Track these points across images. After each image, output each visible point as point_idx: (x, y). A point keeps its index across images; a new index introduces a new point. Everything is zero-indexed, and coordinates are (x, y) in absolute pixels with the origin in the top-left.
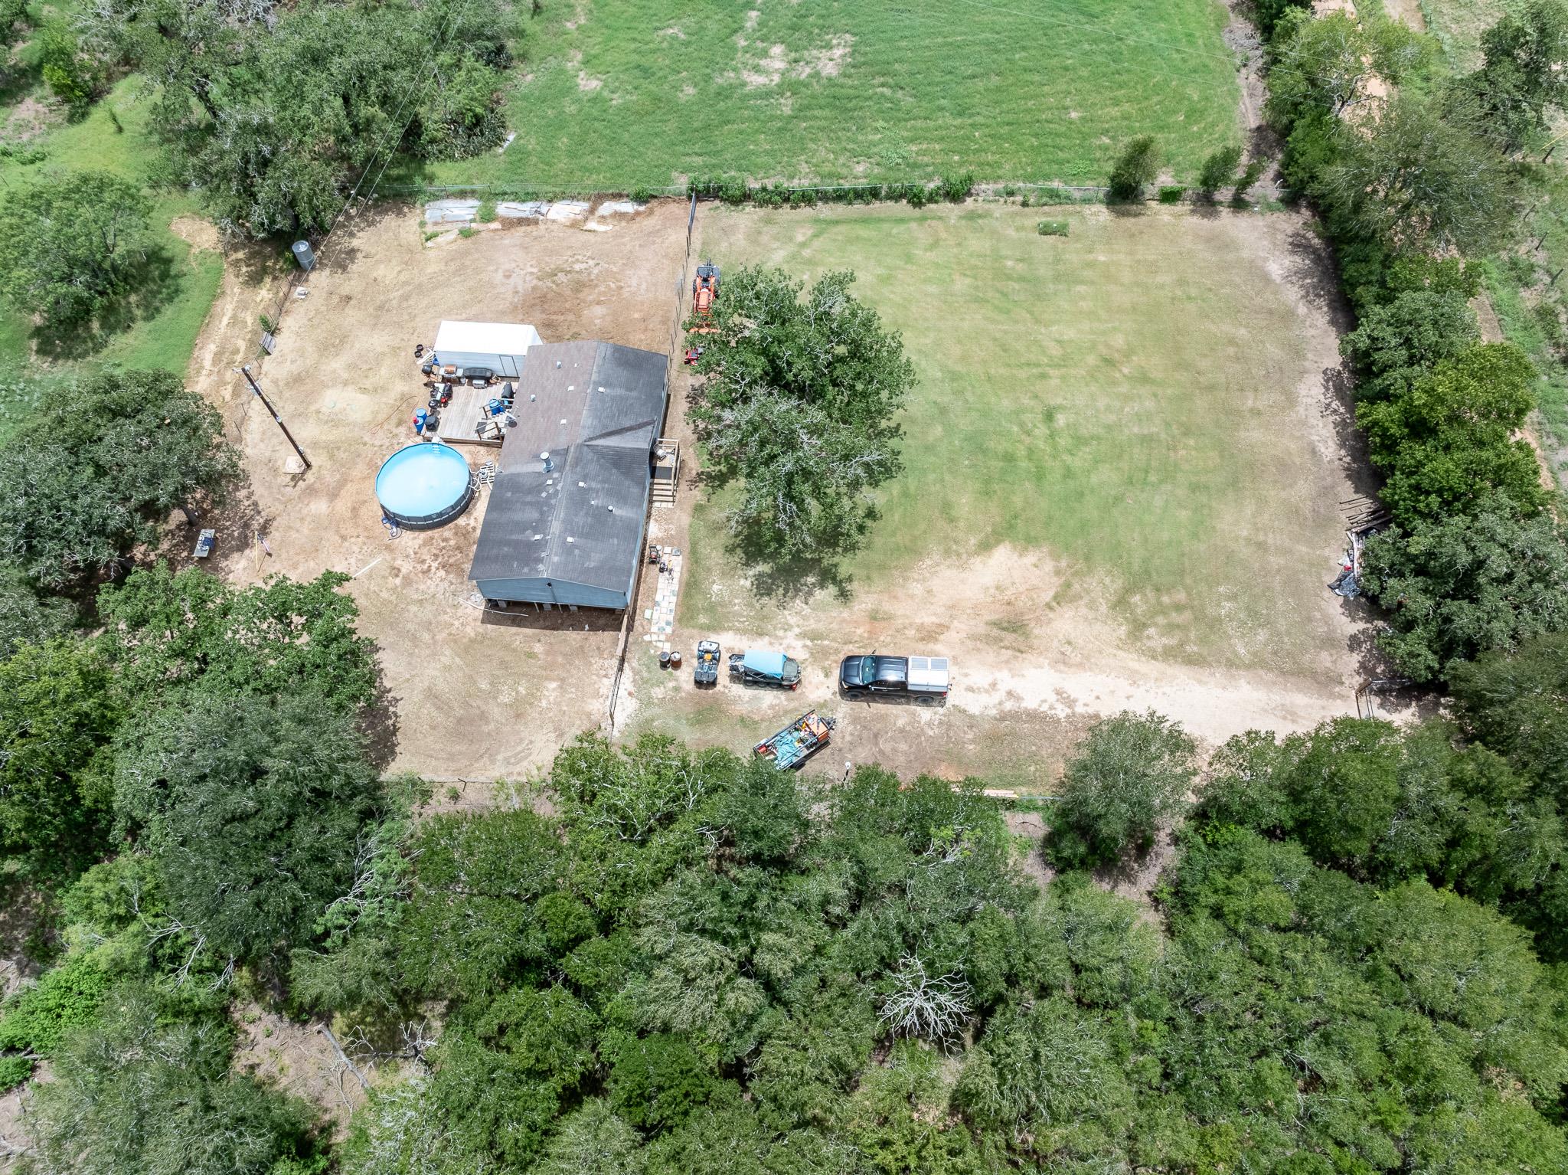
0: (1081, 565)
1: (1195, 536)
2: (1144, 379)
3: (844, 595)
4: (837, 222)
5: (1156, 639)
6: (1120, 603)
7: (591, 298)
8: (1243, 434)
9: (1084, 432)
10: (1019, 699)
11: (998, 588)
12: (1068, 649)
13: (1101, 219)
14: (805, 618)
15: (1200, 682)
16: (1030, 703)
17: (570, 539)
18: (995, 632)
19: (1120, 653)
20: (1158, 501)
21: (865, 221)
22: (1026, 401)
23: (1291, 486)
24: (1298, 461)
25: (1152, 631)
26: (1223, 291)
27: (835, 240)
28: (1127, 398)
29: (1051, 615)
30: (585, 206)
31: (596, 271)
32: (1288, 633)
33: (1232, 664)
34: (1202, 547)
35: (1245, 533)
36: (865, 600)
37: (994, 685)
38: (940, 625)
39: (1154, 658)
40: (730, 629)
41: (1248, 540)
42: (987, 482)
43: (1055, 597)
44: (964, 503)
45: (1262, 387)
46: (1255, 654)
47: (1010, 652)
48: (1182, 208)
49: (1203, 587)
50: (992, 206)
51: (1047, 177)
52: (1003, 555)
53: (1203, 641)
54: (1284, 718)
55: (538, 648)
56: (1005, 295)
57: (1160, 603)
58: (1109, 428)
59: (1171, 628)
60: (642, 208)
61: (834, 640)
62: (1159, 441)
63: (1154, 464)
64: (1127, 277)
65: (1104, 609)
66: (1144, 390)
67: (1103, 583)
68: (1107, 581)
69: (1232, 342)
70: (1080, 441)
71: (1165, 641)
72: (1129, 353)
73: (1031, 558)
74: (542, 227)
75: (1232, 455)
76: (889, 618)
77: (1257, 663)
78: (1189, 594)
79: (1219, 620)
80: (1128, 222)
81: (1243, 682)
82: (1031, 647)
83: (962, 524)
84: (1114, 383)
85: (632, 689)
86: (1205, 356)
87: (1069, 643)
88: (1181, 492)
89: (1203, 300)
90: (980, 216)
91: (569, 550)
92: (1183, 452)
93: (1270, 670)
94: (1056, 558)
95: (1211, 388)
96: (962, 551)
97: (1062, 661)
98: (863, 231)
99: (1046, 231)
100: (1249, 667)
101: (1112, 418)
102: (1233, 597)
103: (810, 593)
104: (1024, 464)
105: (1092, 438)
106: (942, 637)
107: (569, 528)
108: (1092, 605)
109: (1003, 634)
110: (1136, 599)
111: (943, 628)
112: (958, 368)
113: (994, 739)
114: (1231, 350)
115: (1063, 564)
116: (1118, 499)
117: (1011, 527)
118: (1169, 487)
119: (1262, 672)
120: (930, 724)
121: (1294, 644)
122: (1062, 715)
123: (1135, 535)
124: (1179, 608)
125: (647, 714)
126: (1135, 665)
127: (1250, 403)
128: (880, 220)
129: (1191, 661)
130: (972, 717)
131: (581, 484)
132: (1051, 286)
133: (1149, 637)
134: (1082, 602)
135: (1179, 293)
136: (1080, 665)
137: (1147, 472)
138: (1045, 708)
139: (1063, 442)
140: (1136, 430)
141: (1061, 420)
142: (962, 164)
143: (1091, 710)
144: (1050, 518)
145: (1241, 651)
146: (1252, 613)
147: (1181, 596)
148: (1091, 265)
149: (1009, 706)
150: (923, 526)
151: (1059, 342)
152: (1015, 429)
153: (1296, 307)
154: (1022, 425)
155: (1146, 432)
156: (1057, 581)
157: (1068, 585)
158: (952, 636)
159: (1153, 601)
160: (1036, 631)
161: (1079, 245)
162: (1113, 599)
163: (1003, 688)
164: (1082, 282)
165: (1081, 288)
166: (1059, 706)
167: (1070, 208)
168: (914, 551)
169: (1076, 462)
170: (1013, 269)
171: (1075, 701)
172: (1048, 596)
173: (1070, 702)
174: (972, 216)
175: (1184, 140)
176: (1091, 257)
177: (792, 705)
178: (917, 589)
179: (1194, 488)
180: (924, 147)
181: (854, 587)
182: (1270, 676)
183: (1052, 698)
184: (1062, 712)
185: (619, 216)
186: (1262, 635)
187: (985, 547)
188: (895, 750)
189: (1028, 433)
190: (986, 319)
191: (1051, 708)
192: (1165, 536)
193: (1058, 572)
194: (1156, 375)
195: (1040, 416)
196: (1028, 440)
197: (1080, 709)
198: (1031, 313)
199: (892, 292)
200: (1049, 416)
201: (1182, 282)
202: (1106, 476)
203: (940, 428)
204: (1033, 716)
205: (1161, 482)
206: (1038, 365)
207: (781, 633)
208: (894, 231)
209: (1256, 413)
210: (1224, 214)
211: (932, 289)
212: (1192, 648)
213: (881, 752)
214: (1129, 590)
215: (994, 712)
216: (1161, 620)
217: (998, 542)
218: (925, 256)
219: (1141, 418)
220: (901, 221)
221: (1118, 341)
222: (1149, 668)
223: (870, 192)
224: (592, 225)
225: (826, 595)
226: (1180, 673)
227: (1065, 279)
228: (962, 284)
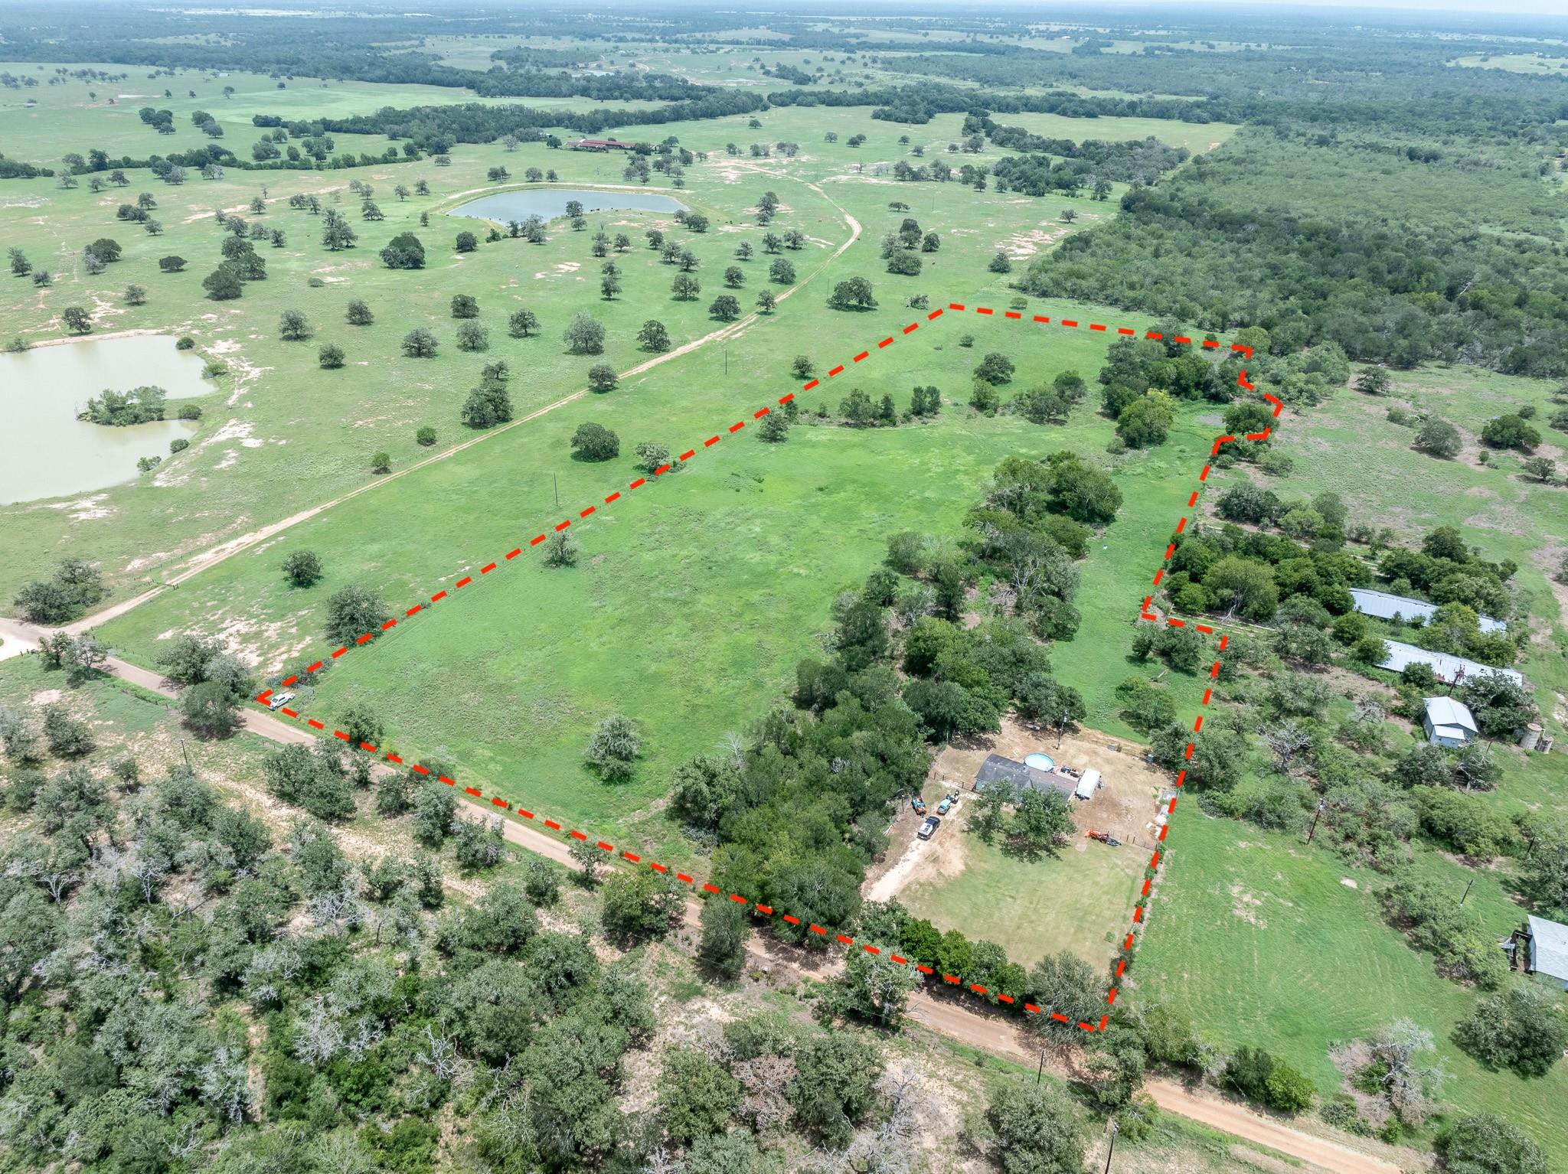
0: (949, 881)
3: (964, 831)
4: (1134, 881)
5: (913, 887)
6: (931, 884)
7: (1112, 816)
10: (911, 852)
11: (950, 862)
12: (922, 868)
14: (960, 821)
16: (908, 854)
17: (995, 768)
18: (935, 857)
19: (914, 878)
21: (1132, 889)
22: (1021, 895)
25: (918, 887)
27: (1123, 878)
28: (1012, 919)
29: (935, 869)
30: (1162, 824)
31: (1125, 819)
36: (959, 835)
38: (943, 846)
39: (909, 883)
42: (991, 874)
43: (940, 872)
44: (986, 866)
47: (926, 858)
52: (963, 867)
56: (1077, 909)
60: (1156, 837)
61: (950, 824)
65: (931, 880)
67: (940, 883)
70: (998, 900)
72: (1034, 930)
73: (957, 872)
74: (1154, 812)
76: (952, 837)
80: (1108, 962)
82: (927, 861)
83: (977, 862)
90: (1124, 920)
94: (955, 877)
96: (967, 859)
97: (919, 865)
98: (1125, 886)
99: (1109, 934)
103: (967, 825)
104: (994, 884)
108: (933, 878)
109: (933, 858)
110: (931, 888)
112: (1043, 885)
115: (952, 878)
117: (971, 872)
120: (913, 834)
122: (902, 858)
125: (943, 787)
126: (909, 878)
128: (1131, 893)
131: (1014, 775)
133: (916, 885)
134: (936, 877)
136: (915, 868)
138: (906, 856)
139: (1000, 896)
141: (1010, 900)
142: (1159, 926)
144: (969, 881)
150: (980, 854)
152: (1010, 887)
154: (1011, 890)
156: (946, 874)
157: (943, 876)
158: (939, 848)
160: (931, 864)
162: (934, 884)
163: (915, 853)
166: (904, 858)
168: (972, 850)
169: (989, 896)
171: (904, 862)
172: (942, 871)
174: (1125, 918)
178: (958, 846)
181: (965, 834)
183: (908, 858)
185: (1154, 831)
187: (966, 865)
189: (1007, 890)
190: (1066, 900)
193: (949, 876)
194: (1020, 931)
195: (1013, 895)
196: (1004, 888)
197: (901, 862)
200: (1012, 897)
202: (980, 899)
203: (1019, 870)
204: (904, 853)
206: (1037, 904)
207: (957, 816)
208: (1123, 894)
211: (1087, 893)
214: (934, 888)
217: (966, 868)
218: (1105, 898)
219: (1002, 919)
220: (1129, 899)
221: (1041, 929)
222: (906, 881)
223: (1146, 891)
224: (1150, 824)
225: (966, 828)
226: (902, 887)
227: (1080, 929)
228: (1086, 901)
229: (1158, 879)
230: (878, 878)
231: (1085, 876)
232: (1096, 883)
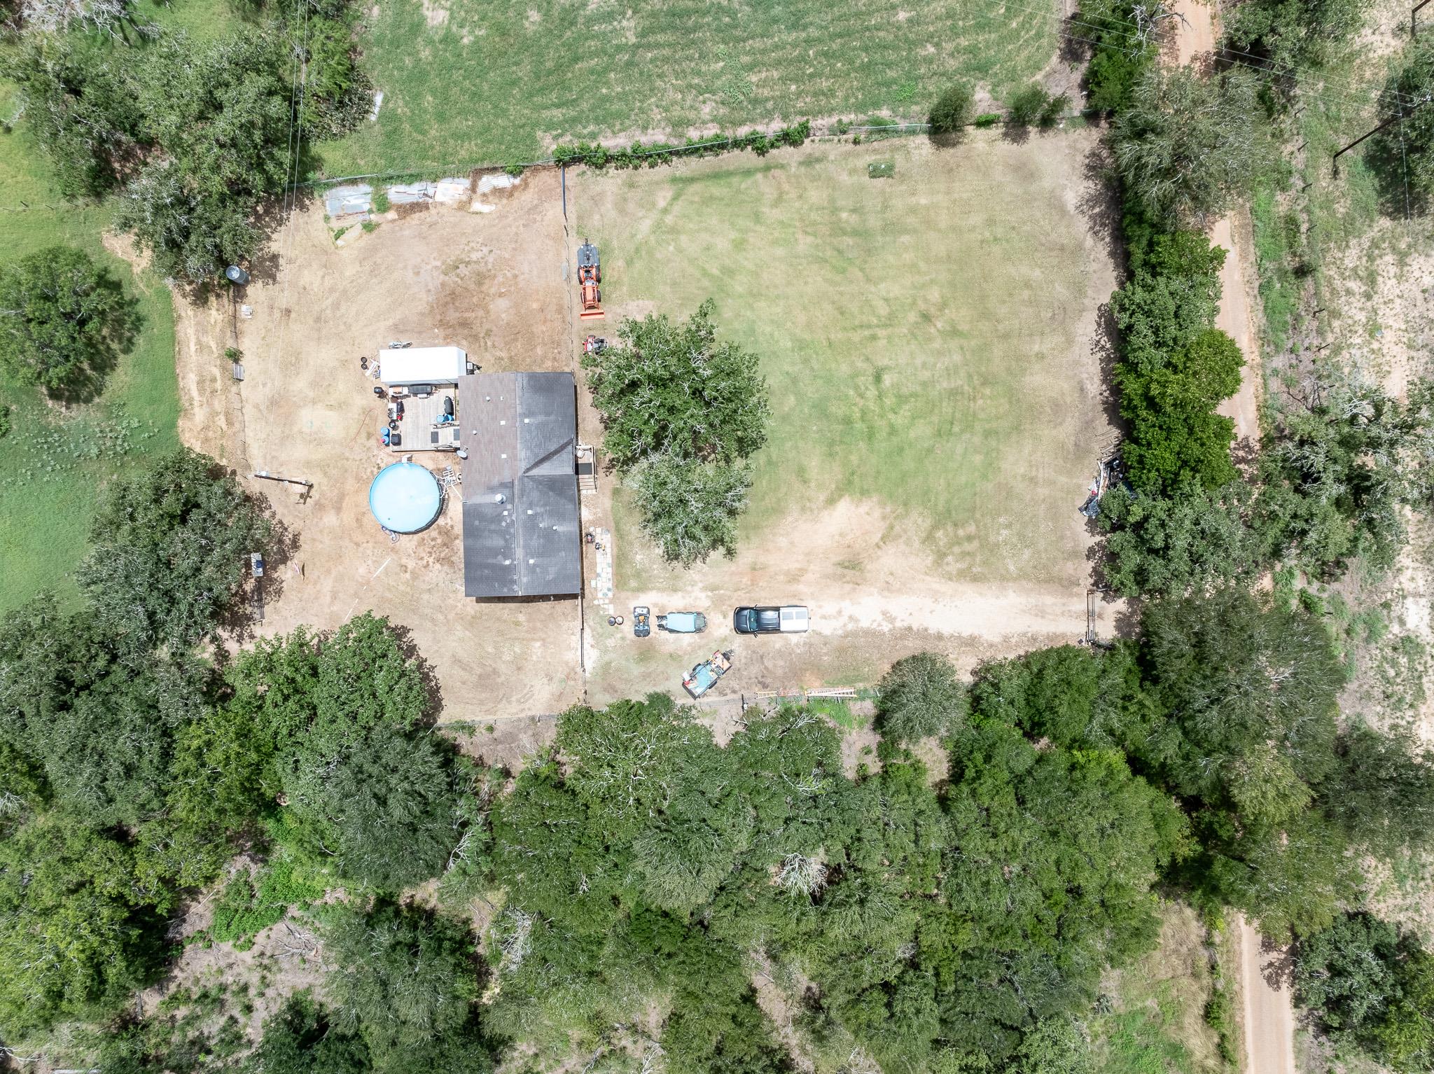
0: (900, 510)
1: (984, 477)
2: (954, 332)
3: (730, 553)
4: (692, 180)
5: (953, 565)
6: (929, 538)
7: (493, 291)
8: (1027, 379)
9: (905, 391)
10: (857, 621)
11: (841, 535)
12: (891, 579)
13: (924, 152)
14: (705, 575)
15: (981, 594)
16: (865, 623)
17: (531, 561)
18: (840, 570)
19: (928, 578)
20: (960, 449)
21: (716, 176)
22: (860, 364)
23: (1061, 424)
24: (1068, 400)
25: (950, 558)
26: (1025, 228)
27: (692, 202)
28: (940, 353)
29: (879, 553)
30: (465, 183)
31: (491, 260)
32: (1046, 550)
33: (1004, 578)
34: (990, 486)
35: (1022, 471)
36: (746, 554)
37: (840, 612)
38: (800, 570)
39: (950, 579)
40: (653, 589)
41: (1024, 476)
42: (831, 444)
43: (882, 539)
44: (814, 464)
45: (1047, 330)
46: (1021, 570)
47: (851, 585)
48: (996, 131)
49: (988, 520)
50: (828, 146)
51: (876, 105)
52: (844, 507)
53: (985, 563)
54: (1037, 615)
55: (521, 618)
56: (840, 252)
57: (956, 536)
58: (924, 384)
59: (965, 554)
60: (517, 181)
61: (727, 589)
62: (962, 393)
63: (958, 415)
64: (943, 221)
65: (917, 544)
66: (954, 344)
67: (918, 521)
68: (920, 521)
69: (1027, 285)
70: (902, 399)
71: (959, 565)
72: (943, 306)
73: (864, 508)
74: (433, 211)
75: (1018, 401)
76: (764, 568)
77: (1022, 576)
78: (977, 527)
79: (997, 545)
80: (947, 153)
81: (1011, 592)
82: (865, 580)
83: (813, 484)
84: (930, 339)
85: (593, 642)
86: (1004, 302)
87: (892, 574)
88: (977, 440)
89: (1007, 241)
90: (818, 160)
91: (531, 570)
92: (980, 402)
93: (1030, 580)
94: (882, 504)
95: (1006, 336)
96: (814, 507)
97: (887, 588)
98: (716, 189)
99: (875, 173)
100: (1015, 580)
101: (926, 375)
102: (1009, 526)
103: (707, 555)
104: (859, 425)
105: (911, 396)
106: (802, 579)
107: (529, 553)
108: (908, 543)
109: (846, 571)
110: (939, 534)
111: (803, 571)
112: (807, 336)
113: (841, 651)
114: (1026, 294)
115: (888, 509)
116: (930, 451)
117: (850, 482)
118: (968, 436)
119: (1024, 582)
120: (797, 645)
121: (1048, 559)
122: (886, 630)
123: (942, 481)
124: (969, 538)
125: (607, 658)
126: (936, 586)
127: (1036, 348)
128: (729, 174)
129: (975, 579)
130: (826, 637)
131: (530, 512)
132: (879, 238)
133: (947, 564)
134: (901, 541)
135: (987, 234)
136: (899, 591)
137: (952, 423)
138: (875, 625)
139: (889, 401)
140: (945, 385)
141: (887, 380)
142: (799, 95)
143: (906, 624)
144: (878, 472)
145: (1012, 568)
146: (1021, 536)
147: (972, 529)
148: (913, 210)
149: (850, 627)
150: (784, 489)
151: (886, 300)
152: (851, 392)
153: (1085, 239)
154: (856, 388)
155: (953, 386)
156: (883, 526)
157: (891, 527)
158: (809, 577)
159: (951, 534)
160: (868, 567)
161: (904, 187)
162: (924, 535)
163: (846, 614)
164: (906, 231)
165: (905, 239)
166: (884, 623)
167: (896, 141)
168: (778, 510)
169: (899, 420)
170: (847, 222)
171: (895, 618)
172: (876, 538)
173: (892, 620)
174: (809, 161)
175: (1002, 40)
176: (913, 200)
177: (704, 642)
178: (783, 541)
179: (987, 434)
180: (763, 75)
181: (739, 546)
182: (1030, 585)
183: (880, 618)
184: (886, 627)
185: (498, 192)
186: (1027, 554)
187: (831, 501)
188: (775, 666)
189: (862, 396)
190: (826, 280)
191: (879, 625)
192: (963, 479)
193: (884, 518)
194: (964, 327)
195: (871, 378)
196: (861, 402)
197: (898, 624)
198: (862, 270)
199: (746, 259)
200: (878, 378)
201: (991, 222)
202: (922, 431)
203: (792, 398)
204: (867, 633)
205: (962, 431)
206: (869, 327)
207: (689, 588)
208: (743, 186)
209: (1041, 356)
210: (1032, 135)
211: (780, 252)
212: (976, 570)
213: (766, 668)
214: (935, 527)
215: (840, 632)
216: (956, 549)
217: (841, 496)
218: (772, 214)
219: (950, 372)
220: (748, 173)
221: (935, 295)
222: (947, 587)
223: (719, 146)
224: (477, 206)
225: (717, 554)
226: (968, 589)
227: (892, 229)
228: (804, 243)
229: (658, 136)
230: (971, 642)
231: (729, 272)
232: (739, 245)
